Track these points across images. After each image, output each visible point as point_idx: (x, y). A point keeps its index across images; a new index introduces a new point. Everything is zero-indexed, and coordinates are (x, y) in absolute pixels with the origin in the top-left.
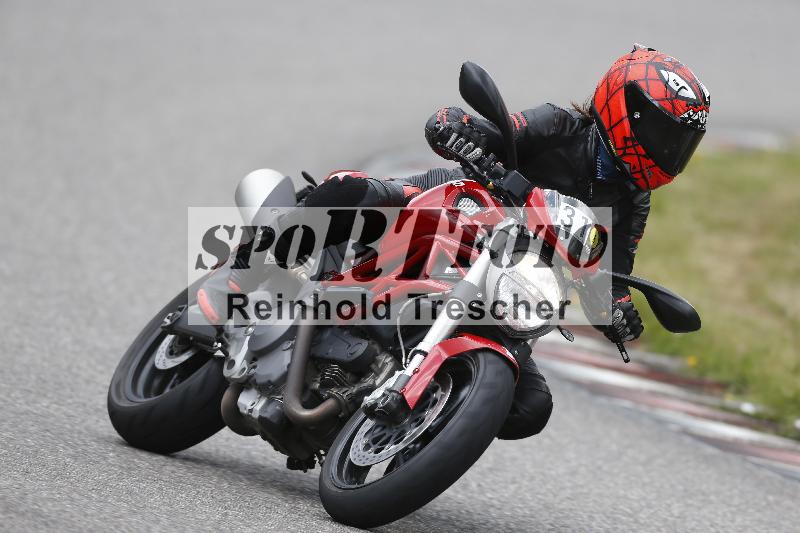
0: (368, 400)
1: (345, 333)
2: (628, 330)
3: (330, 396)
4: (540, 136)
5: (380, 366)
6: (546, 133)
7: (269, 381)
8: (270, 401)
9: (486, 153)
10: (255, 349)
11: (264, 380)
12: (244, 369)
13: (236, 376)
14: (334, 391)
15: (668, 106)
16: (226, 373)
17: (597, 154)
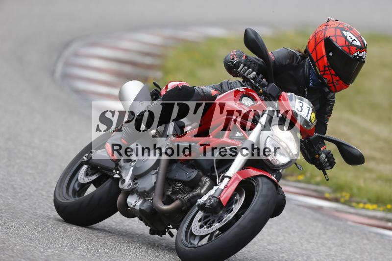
0: (200, 201)
1: (184, 166)
2: (328, 164)
3: (178, 199)
4: (281, 65)
5: (203, 183)
6: (284, 64)
7: (145, 191)
8: (145, 201)
9: (258, 74)
10: (136, 174)
11: (142, 190)
12: (130, 184)
13: (126, 188)
14: (180, 196)
15: (346, 49)
16: (121, 186)
17: (309, 74)
